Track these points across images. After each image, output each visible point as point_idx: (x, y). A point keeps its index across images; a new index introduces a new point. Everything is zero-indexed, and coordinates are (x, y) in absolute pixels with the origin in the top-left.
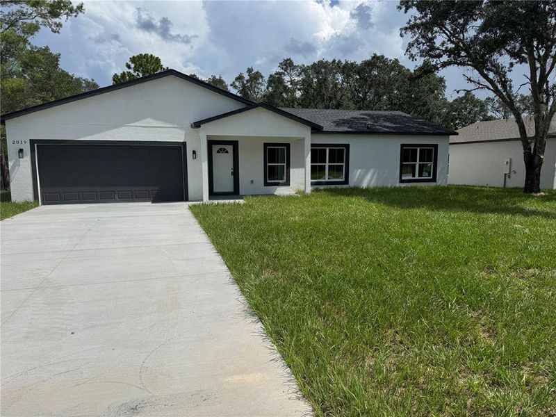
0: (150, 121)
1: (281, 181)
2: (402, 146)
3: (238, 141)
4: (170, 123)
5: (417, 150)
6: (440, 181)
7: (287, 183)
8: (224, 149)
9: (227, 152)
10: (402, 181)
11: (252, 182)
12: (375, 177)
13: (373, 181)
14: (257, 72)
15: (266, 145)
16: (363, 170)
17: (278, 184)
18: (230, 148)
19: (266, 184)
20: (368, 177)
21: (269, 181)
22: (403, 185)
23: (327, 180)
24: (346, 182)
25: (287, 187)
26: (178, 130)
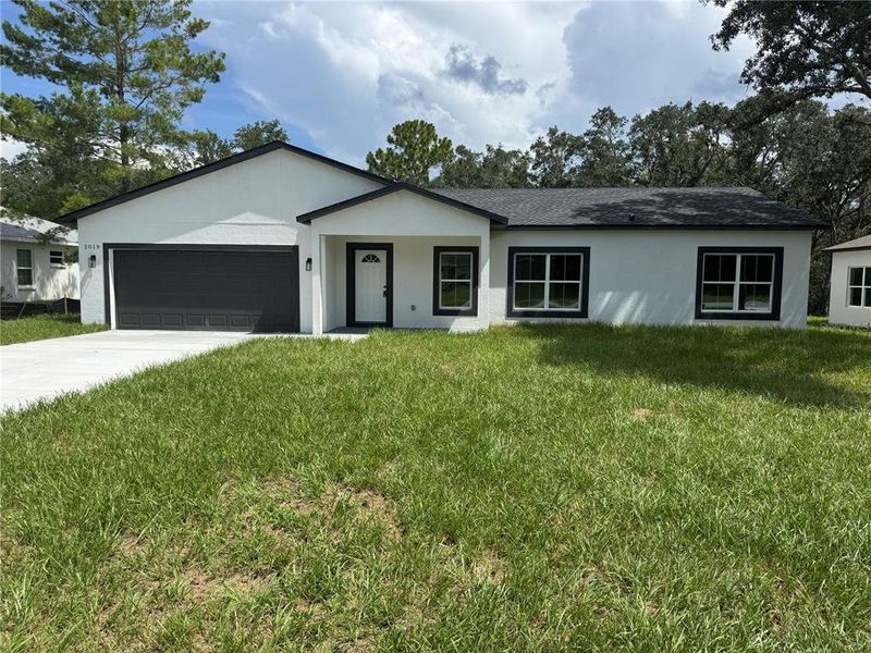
0: (249, 217)
1: (462, 308)
2: (701, 250)
3: (392, 244)
4: (275, 217)
5: (735, 258)
6: (789, 318)
7: (473, 313)
8: (374, 257)
9: (378, 261)
10: (699, 316)
11: (413, 308)
12: (641, 306)
13: (637, 313)
14: (564, 134)
15: (437, 250)
16: (617, 293)
17: (456, 313)
18: (382, 255)
19: (437, 312)
20: (628, 306)
21: (442, 308)
22: (704, 323)
23: (546, 308)
24: (584, 313)
25: (473, 318)
26: (286, 228)
